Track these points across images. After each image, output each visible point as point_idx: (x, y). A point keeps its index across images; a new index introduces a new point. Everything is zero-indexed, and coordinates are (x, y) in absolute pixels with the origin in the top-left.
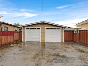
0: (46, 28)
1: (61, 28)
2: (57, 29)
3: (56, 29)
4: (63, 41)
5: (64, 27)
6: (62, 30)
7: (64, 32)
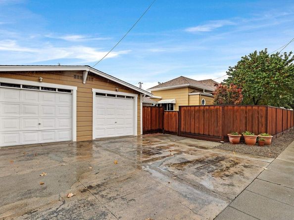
0: (95, 91)
1: (136, 96)
2: (127, 97)
3: (124, 97)
4: (142, 133)
5: (146, 94)
6: (139, 101)
7: (143, 107)
